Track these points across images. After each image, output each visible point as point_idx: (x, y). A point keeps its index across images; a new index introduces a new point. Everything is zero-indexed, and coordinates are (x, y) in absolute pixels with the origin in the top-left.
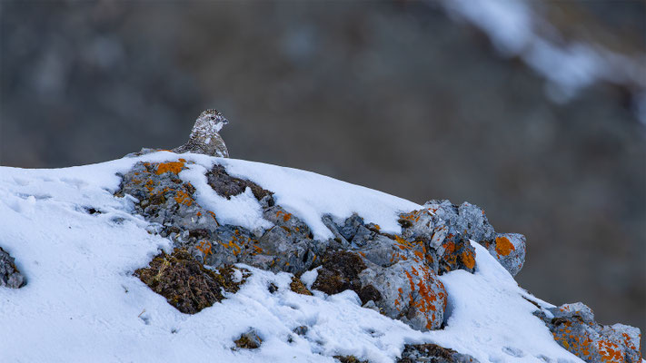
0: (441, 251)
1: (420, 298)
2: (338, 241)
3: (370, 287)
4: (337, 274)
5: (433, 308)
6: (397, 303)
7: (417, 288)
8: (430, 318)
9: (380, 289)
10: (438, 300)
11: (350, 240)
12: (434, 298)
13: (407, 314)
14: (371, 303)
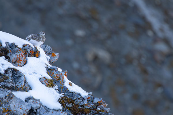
0: (29, 52)
1: (19, 60)
2: (7, 47)
3: (8, 56)
4: (3, 53)
5: (21, 62)
6: (13, 60)
7: (18, 58)
8: (19, 64)
9: (10, 57)
10: (22, 61)
11: (10, 48)
12: (21, 60)
13: (14, 62)
14: (7, 59)
